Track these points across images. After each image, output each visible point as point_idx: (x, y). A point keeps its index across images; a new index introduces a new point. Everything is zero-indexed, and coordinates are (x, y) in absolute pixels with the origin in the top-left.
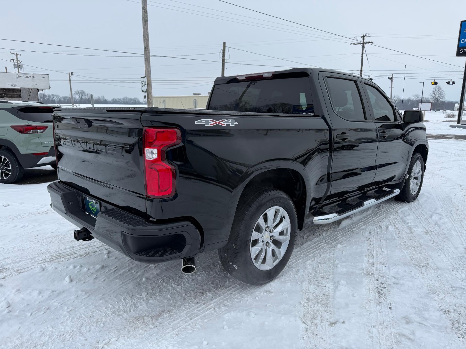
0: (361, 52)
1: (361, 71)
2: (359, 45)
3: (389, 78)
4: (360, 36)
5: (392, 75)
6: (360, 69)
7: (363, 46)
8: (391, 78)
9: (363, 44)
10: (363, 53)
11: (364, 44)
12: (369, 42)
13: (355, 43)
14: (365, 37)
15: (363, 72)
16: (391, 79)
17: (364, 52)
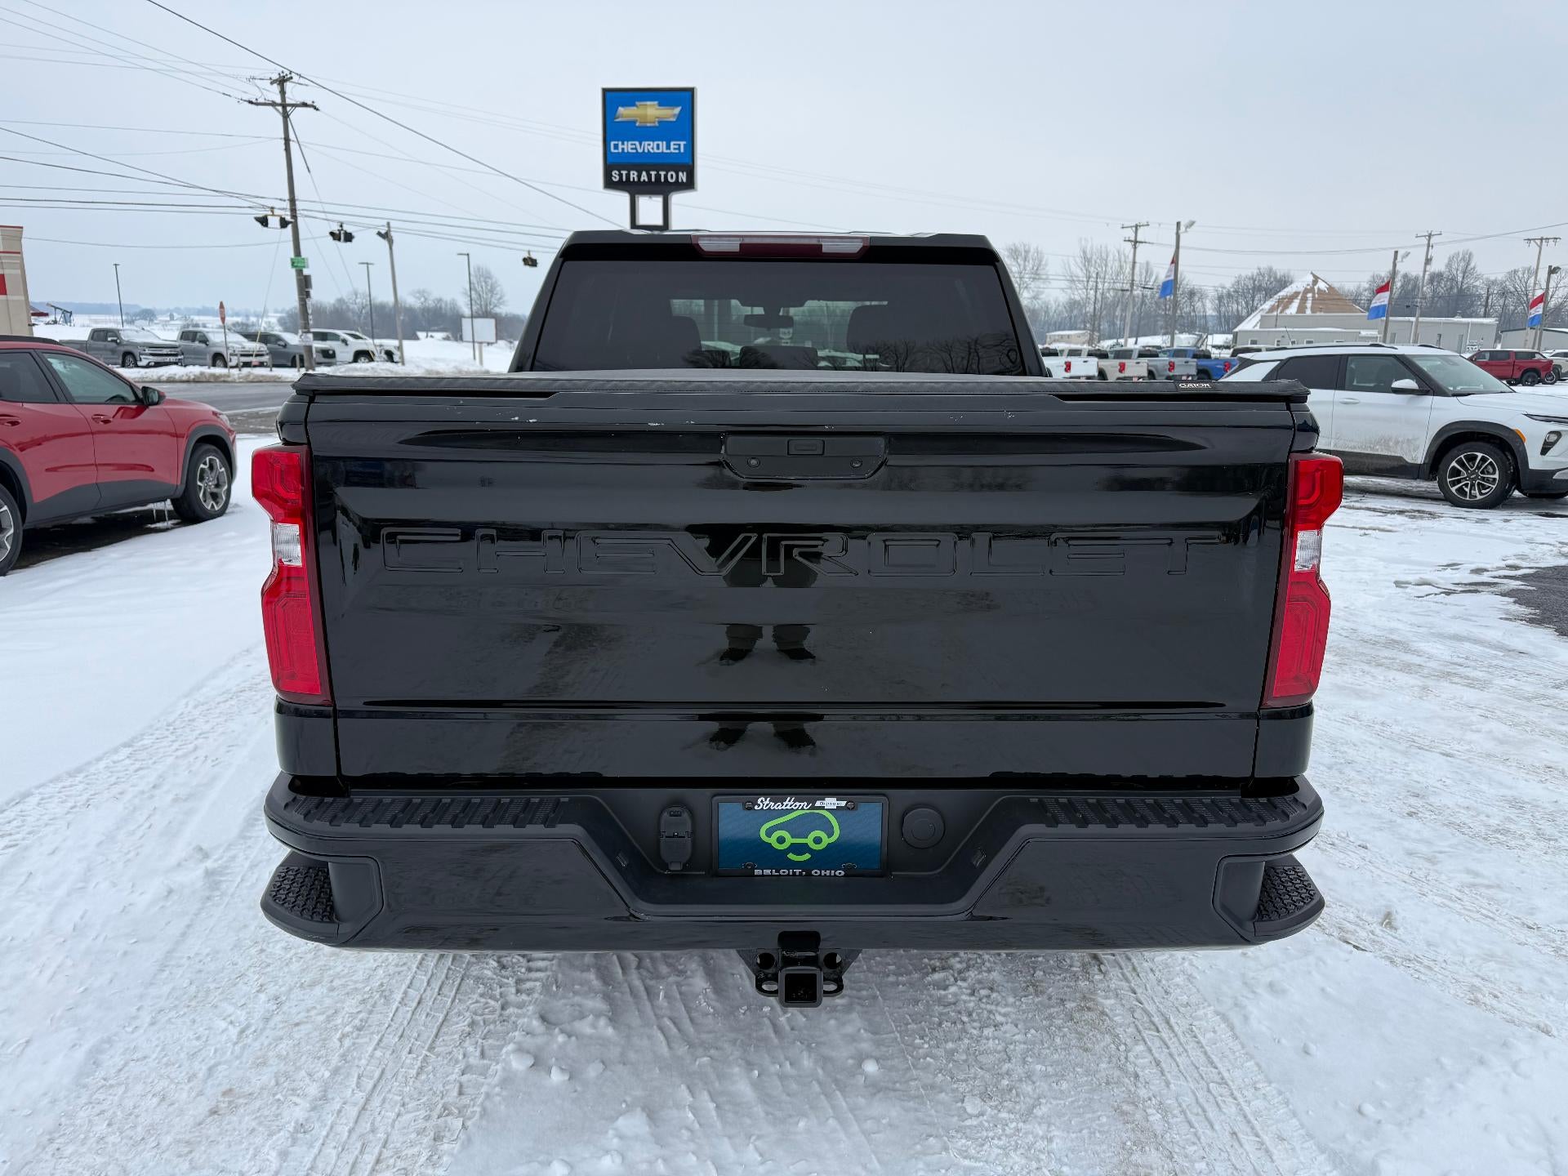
0: (282, 135)
1: (293, 201)
2: (271, 108)
3: (379, 234)
4: (268, 76)
5: (388, 224)
6: (287, 196)
7: (286, 116)
8: (387, 233)
9: (285, 108)
10: (287, 140)
11: (288, 108)
12: (305, 105)
13: (254, 101)
14: (288, 86)
15: (299, 205)
16: (386, 236)
17: (292, 136)
